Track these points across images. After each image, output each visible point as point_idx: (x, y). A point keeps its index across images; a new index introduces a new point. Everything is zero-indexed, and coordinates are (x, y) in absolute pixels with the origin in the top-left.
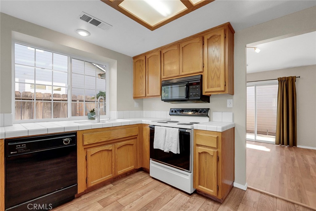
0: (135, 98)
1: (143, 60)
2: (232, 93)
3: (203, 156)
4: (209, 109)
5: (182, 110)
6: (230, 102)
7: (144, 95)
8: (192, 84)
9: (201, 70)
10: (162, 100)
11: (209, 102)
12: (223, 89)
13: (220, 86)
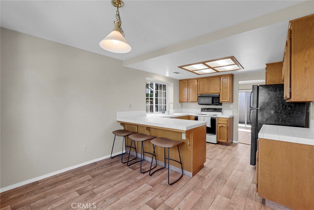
0: (180, 102)
1: (186, 83)
2: (233, 102)
3: (221, 128)
4: (222, 109)
5: (208, 109)
6: (231, 106)
7: (187, 101)
8: (215, 98)
9: (219, 92)
10: (198, 104)
11: (222, 105)
12: (229, 101)
13: (228, 99)
